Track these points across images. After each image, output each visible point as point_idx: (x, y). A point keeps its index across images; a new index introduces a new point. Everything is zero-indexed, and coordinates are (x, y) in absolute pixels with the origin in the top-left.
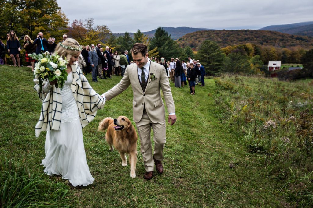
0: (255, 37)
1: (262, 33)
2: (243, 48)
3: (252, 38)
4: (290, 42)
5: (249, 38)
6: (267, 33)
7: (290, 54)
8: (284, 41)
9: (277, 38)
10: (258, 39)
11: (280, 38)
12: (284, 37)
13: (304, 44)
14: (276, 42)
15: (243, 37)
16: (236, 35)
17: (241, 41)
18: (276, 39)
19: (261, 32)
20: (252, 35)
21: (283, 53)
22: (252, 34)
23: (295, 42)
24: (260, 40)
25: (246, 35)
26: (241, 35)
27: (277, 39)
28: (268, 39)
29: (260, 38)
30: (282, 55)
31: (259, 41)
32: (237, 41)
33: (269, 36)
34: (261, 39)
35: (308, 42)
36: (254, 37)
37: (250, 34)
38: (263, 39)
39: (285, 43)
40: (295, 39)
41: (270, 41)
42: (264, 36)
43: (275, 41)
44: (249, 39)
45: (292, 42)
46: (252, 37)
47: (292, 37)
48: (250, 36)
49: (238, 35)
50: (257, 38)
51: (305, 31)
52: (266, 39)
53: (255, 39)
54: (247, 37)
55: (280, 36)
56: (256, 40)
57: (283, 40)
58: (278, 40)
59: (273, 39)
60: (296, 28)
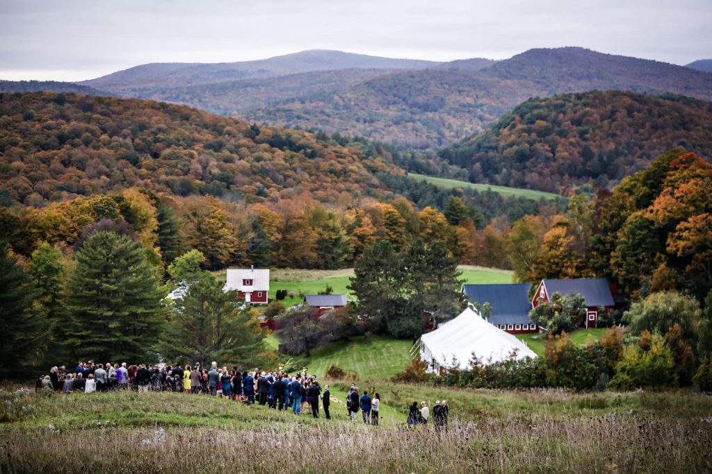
0: (104, 131)
1: (130, 112)
2: (118, 211)
3: (89, 134)
4: (251, 158)
5: (76, 134)
6: (148, 111)
7: (279, 230)
8: (226, 153)
9: (197, 135)
10: (117, 139)
11: (208, 136)
12: (220, 133)
13: (305, 169)
14: (192, 156)
15: (49, 128)
16: (20, 116)
17: (45, 147)
18: (191, 143)
19: (127, 108)
20: (89, 120)
21: (255, 227)
22: (89, 114)
23: (267, 155)
24: (128, 148)
25: (60, 121)
26: (39, 121)
27: (195, 141)
28: (156, 141)
29: (125, 137)
30: (252, 235)
31: (122, 151)
32: (24, 147)
33: (162, 126)
34: (128, 141)
35: (318, 159)
36: (98, 131)
37: (81, 114)
38: (137, 141)
39: (227, 160)
40: (265, 146)
41: (167, 151)
42: (142, 127)
43: (186, 151)
44: (77, 140)
45: (258, 159)
46: (87, 130)
47: (253, 133)
48: (82, 125)
49: (28, 117)
50: (111, 136)
51: (293, 100)
52: (150, 139)
53: (104, 137)
54: (66, 127)
55: (206, 126)
56: (107, 144)
57: (218, 147)
58: (197, 147)
59: (177, 142)
60: (255, 85)
